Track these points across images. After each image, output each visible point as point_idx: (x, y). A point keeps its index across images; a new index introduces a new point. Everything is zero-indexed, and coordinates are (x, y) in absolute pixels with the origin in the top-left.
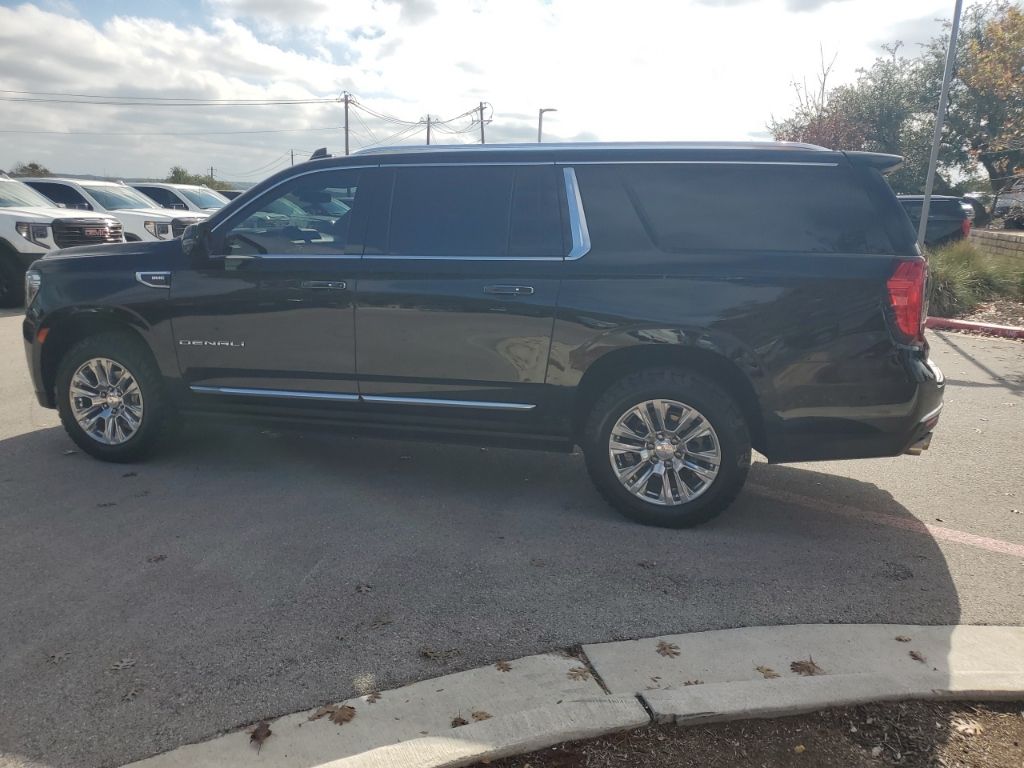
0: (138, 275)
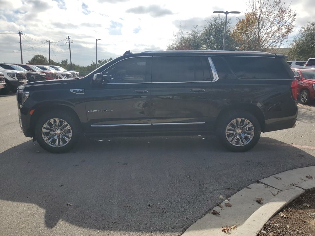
0: (71, 90)
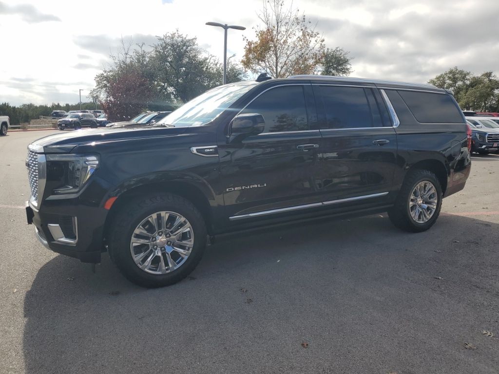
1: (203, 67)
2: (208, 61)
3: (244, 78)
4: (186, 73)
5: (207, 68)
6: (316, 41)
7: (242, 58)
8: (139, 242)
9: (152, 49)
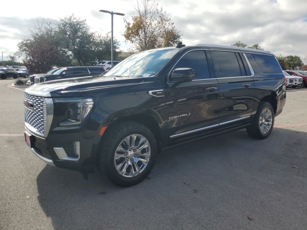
1: (91, 39)
2: (94, 35)
3: (118, 46)
4: (80, 43)
5: (93, 39)
6: (169, 24)
7: (124, 33)
8: (119, 156)
9: (56, 26)
